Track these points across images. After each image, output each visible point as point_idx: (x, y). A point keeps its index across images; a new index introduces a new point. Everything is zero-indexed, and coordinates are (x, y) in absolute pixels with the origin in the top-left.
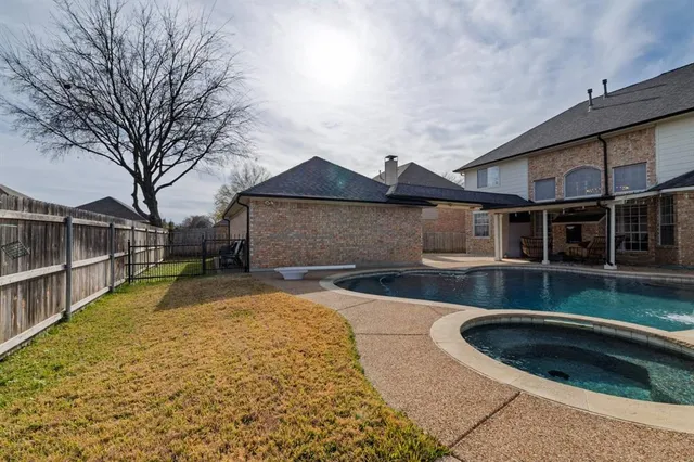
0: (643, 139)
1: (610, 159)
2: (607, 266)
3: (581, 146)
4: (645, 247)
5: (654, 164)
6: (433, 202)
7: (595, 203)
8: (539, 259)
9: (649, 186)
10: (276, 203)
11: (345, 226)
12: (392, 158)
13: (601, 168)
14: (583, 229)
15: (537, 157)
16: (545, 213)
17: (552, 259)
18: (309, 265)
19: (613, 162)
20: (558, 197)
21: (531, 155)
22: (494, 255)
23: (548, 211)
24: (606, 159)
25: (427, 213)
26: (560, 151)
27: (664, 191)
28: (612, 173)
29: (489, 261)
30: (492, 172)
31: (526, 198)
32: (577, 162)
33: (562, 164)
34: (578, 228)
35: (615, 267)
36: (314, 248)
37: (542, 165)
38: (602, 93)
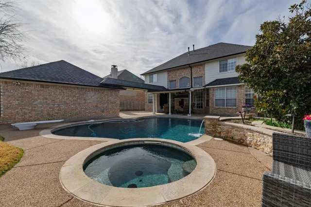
0: (202, 68)
1: (193, 74)
2: (188, 115)
3: (184, 68)
4: (202, 107)
5: (204, 77)
6: (125, 88)
7: (184, 91)
8: (168, 113)
9: (203, 85)
10: (24, 84)
11: (75, 98)
12: (115, 66)
13: (190, 77)
14: (184, 100)
15: (170, 71)
16: (170, 94)
17: (172, 113)
18: (49, 120)
19: (194, 76)
20: (177, 88)
21: (169, 70)
22: (152, 111)
23: (171, 93)
24: (191, 74)
25: (122, 93)
26: (178, 70)
27: (207, 87)
28: (193, 79)
29: (151, 114)
30: (155, 76)
31: (167, 88)
32: (183, 75)
33: (178, 75)
34: (183, 100)
35: (191, 115)
36: (53, 110)
37: (172, 74)
38: (193, 50)
